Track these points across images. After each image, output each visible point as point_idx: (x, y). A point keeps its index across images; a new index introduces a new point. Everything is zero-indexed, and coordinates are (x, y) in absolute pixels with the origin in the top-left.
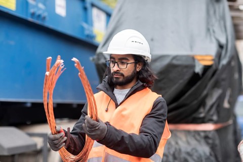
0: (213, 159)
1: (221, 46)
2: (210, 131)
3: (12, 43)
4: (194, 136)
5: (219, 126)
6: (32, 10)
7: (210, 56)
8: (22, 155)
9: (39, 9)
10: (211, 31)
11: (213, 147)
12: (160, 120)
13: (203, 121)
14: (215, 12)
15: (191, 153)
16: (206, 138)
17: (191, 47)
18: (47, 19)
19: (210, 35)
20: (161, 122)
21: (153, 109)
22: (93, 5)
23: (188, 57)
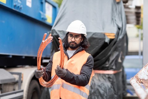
0: (112, 89)
1: (119, 29)
2: (111, 75)
3: (4, 22)
4: (102, 77)
5: (116, 72)
6: (14, 4)
7: (113, 34)
8: (6, 84)
9: (19, 3)
10: (114, 20)
11: (112, 83)
12: (90, 67)
13: (107, 69)
14: (116, 9)
15: (101, 86)
16: (109, 78)
17: (103, 29)
18: (22, 9)
19: (113, 22)
20: (91, 68)
21: (87, 61)
22: (46, 1)
23: (101, 33)
